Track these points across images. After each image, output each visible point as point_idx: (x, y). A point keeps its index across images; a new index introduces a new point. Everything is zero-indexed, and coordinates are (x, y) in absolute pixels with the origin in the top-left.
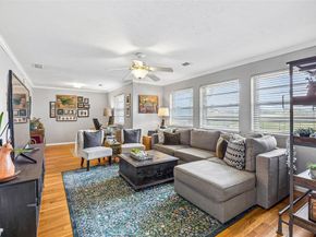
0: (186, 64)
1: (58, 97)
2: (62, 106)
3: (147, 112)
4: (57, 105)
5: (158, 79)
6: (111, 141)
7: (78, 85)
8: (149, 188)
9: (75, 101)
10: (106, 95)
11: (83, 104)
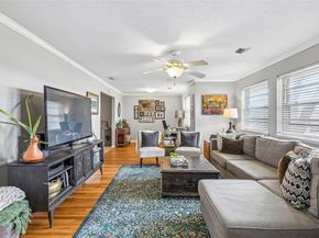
0: (240, 51)
1: (140, 102)
2: (143, 110)
3: (212, 113)
4: (139, 108)
5: (204, 76)
6: (167, 143)
7: (151, 90)
8: (179, 197)
9: (153, 105)
10: (180, 97)
11: (159, 106)
